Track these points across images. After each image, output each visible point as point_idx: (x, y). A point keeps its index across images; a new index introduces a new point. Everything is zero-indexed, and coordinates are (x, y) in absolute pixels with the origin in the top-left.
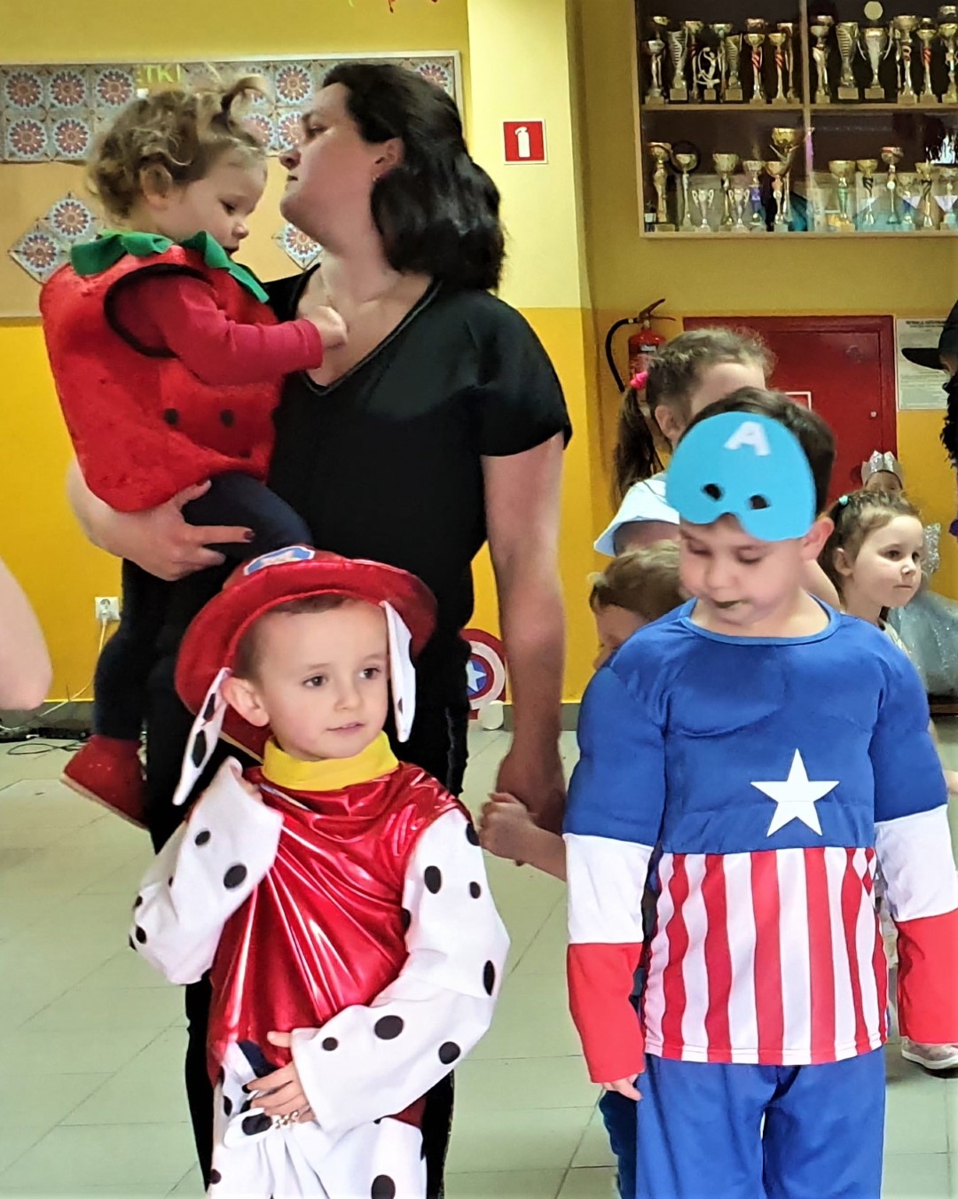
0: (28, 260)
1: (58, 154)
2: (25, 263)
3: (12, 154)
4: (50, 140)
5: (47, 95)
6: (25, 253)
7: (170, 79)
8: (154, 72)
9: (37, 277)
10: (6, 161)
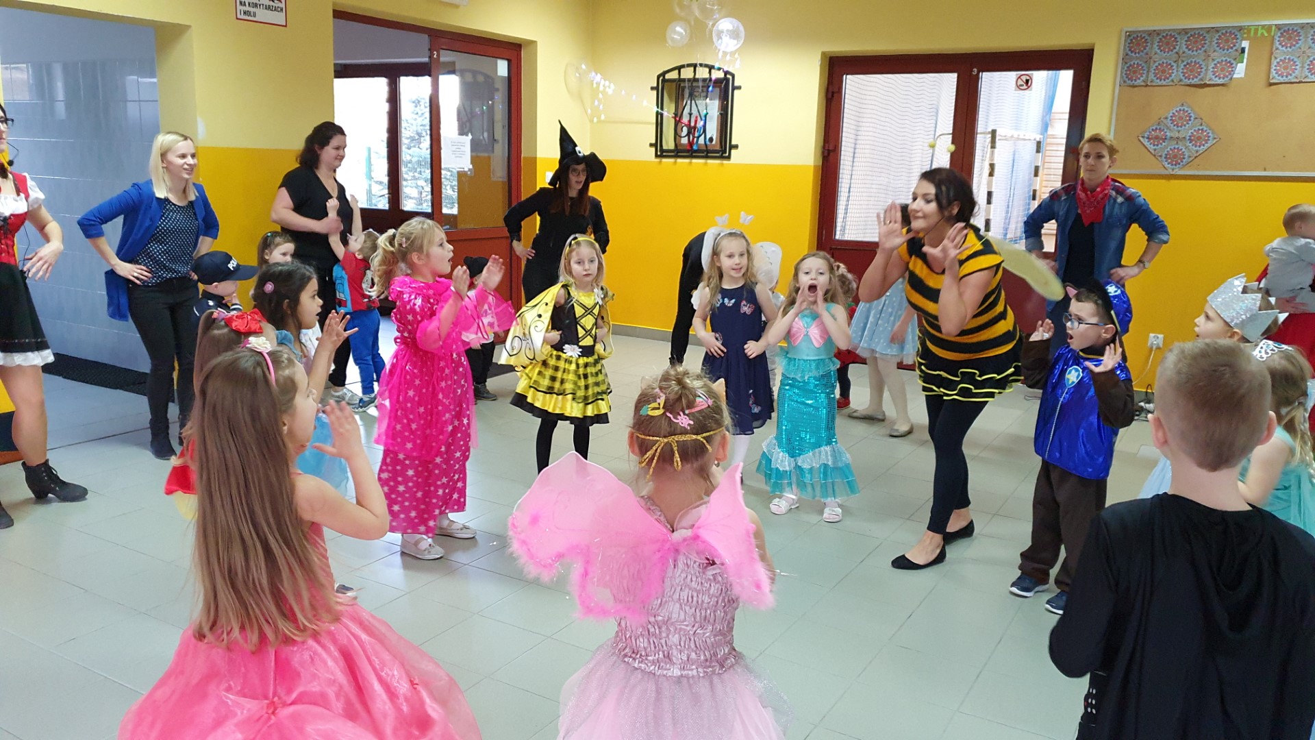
0: (1148, 141)
1: (1181, 81)
2: (1146, 143)
3: (1152, 81)
4: (1177, 74)
5: (1182, 45)
6: (1148, 138)
7: (1266, 35)
8: (1256, 30)
9: (1153, 152)
10: (1147, 86)
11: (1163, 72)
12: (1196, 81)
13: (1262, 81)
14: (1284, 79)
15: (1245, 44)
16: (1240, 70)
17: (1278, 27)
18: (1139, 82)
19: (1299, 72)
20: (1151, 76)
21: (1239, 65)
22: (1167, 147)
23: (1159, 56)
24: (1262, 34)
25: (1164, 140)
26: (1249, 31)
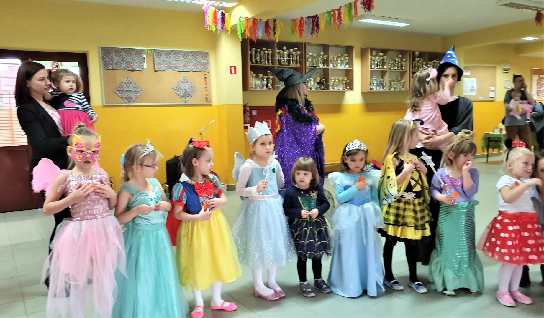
0: (118, 92)
1: (125, 68)
2: (117, 93)
3: (115, 68)
4: (123, 65)
5: (123, 55)
6: (118, 91)
7: (151, 53)
8: (147, 51)
9: (120, 96)
10: (113, 70)
11: (118, 64)
12: (131, 69)
13: (153, 70)
14: (160, 70)
15: (145, 56)
16: (145, 65)
17: (154, 50)
18: (110, 68)
19: (164, 67)
20: (114, 66)
21: (144, 63)
22: (125, 95)
23: (116, 58)
24: (149, 53)
25: (123, 91)
26: (145, 51)
